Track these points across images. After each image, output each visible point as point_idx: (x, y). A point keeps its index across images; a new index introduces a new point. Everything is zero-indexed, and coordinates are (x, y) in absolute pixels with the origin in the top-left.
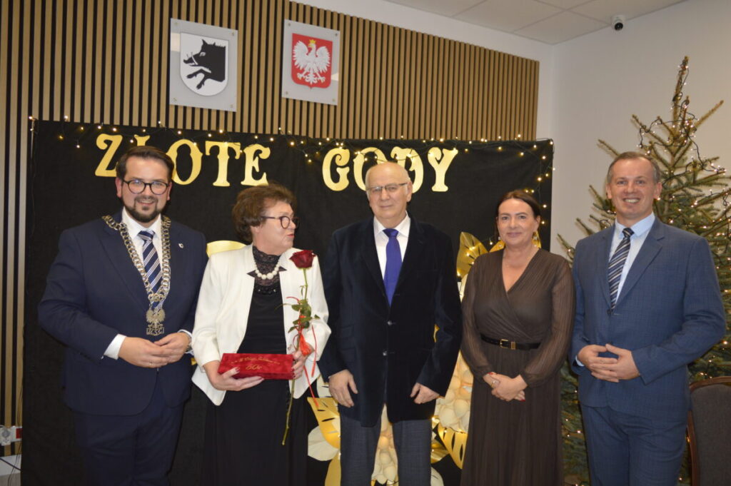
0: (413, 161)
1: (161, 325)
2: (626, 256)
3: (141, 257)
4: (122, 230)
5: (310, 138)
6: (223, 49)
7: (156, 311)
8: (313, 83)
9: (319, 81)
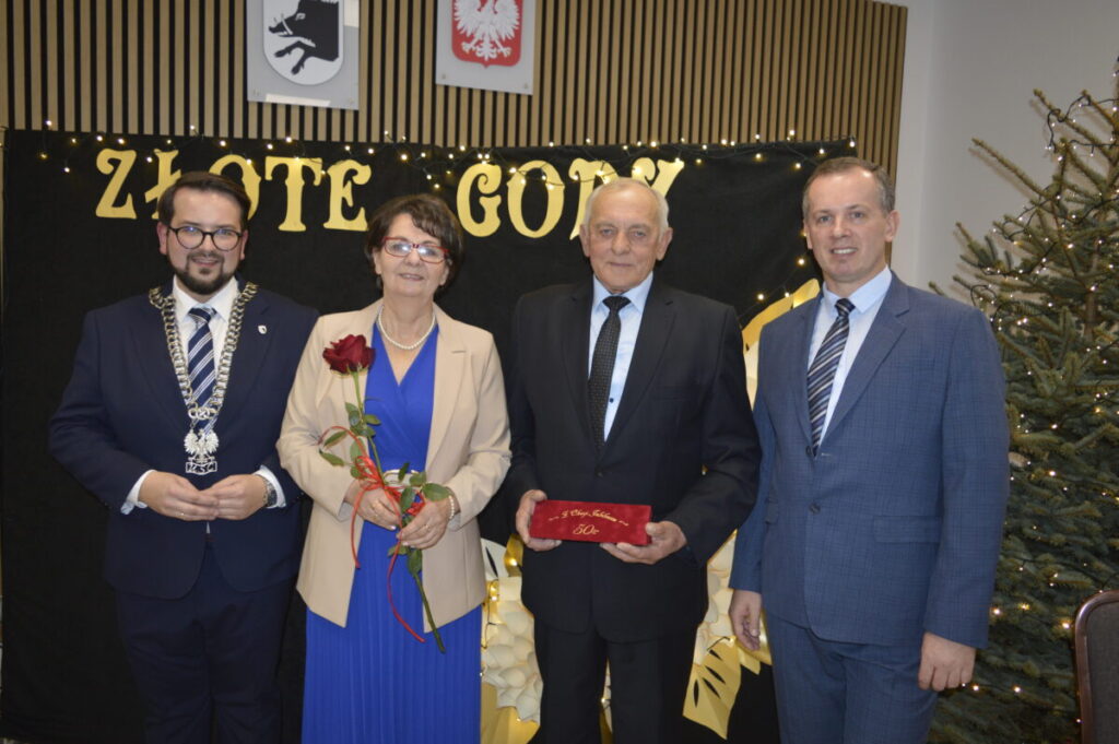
1: (212, 458)
2: (842, 349)
5: (438, 147)
6: (333, 8)
7: (203, 435)
8: (490, 59)
9: (500, 55)
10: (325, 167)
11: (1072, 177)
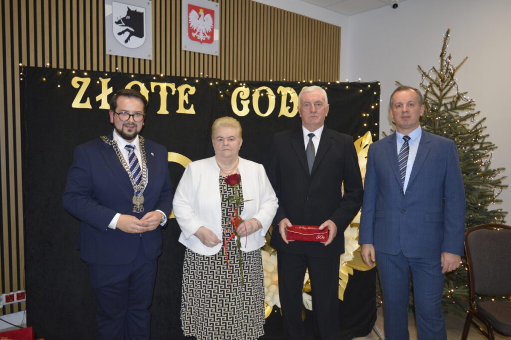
0: (292, 95)
1: (142, 206)
3: (127, 161)
4: (114, 145)
6: (141, 14)
7: (139, 197)
8: (203, 40)
9: (206, 39)
10: (176, 87)
11: (429, 95)
